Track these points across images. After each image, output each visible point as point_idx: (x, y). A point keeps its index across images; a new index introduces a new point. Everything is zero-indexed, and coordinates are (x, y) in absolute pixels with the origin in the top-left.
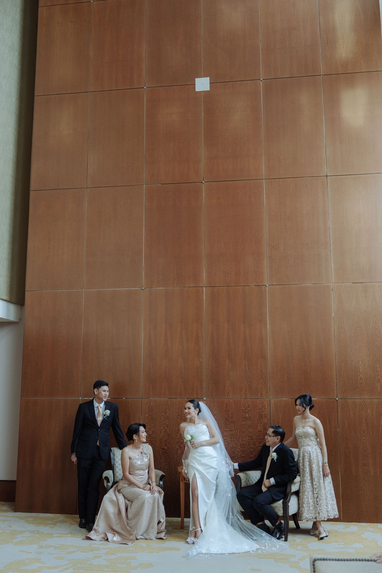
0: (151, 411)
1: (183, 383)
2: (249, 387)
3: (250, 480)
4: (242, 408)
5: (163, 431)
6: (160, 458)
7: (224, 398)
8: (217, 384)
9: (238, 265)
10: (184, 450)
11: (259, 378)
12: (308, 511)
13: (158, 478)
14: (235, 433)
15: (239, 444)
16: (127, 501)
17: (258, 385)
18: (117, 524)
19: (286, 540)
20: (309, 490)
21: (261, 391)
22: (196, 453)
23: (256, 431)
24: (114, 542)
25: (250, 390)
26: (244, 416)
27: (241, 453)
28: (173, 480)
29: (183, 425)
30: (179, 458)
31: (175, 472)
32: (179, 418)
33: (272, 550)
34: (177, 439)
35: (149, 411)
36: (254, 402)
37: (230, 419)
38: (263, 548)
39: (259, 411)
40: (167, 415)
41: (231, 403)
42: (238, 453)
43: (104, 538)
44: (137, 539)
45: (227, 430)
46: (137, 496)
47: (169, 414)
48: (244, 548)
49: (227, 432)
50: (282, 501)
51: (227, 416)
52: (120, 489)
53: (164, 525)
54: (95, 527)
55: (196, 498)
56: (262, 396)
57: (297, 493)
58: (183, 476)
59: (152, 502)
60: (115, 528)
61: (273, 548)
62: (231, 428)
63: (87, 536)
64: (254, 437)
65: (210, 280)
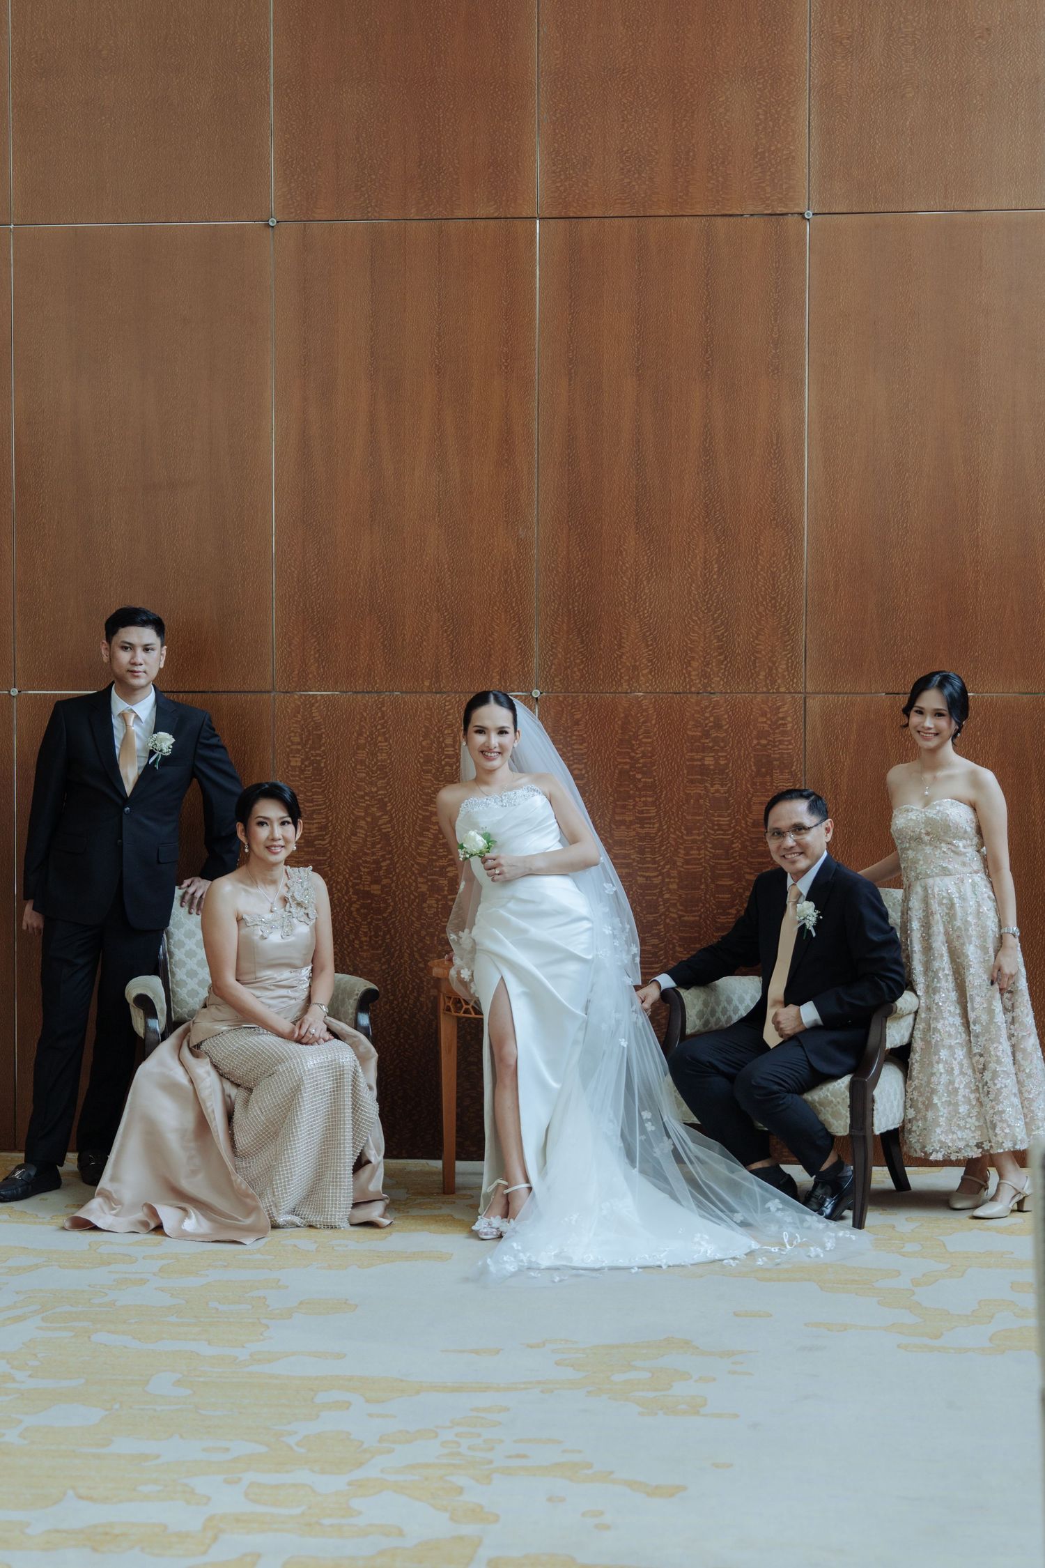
0: (313, 742)
1: (446, 631)
2: (720, 647)
3: (720, 1007)
4: (688, 732)
5: (362, 823)
6: (351, 931)
7: (615, 693)
8: (587, 632)
9: (684, 123)
10: (449, 897)
11: (761, 609)
12: (949, 1120)
13: (352, 1001)
14: (659, 831)
15: (674, 873)
16: (228, 1086)
17: (757, 638)
18: (194, 1173)
19: (859, 1224)
20: (953, 1042)
21: (770, 664)
22: (508, 902)
23: (747, 822)
24: (184, 1236)
25: (726, 659)
26: (699, 763)
27: (682, 910)
28: (406, 1017)
29: (447, 795)
30: (432, 930)
31: (414, 986)
32: (429, 772)
33: (809, 1256)
34: (420, 855)
35: (305, 745)
36: (740, 708)
37: (639, 776)
38: (775, 1249)
39: (758, 744)
40: (379, 758)
41: (646, 710)
42: (672, 909)
43: (145, 1224)
44: (275, 1226)
45: (627, 819)
46: (268, 1067)
47: (389, 755)
48: (699, 1252)
49: (628, 827)
50: (846, 1080)
51: (626, 763)
52: (201, 1043)
53: (377, 1173)
54: (105, 1182)
55: (507, 1071)
56: (773, 682)
57: (901, 1056)
58: (452, 991)
59: (329, 1085)
60: (186, 1185)
61: (812, 1249)
62: (642, 812)
63: (77, 1215)
64: (737, 846)
65: (562, 188)
